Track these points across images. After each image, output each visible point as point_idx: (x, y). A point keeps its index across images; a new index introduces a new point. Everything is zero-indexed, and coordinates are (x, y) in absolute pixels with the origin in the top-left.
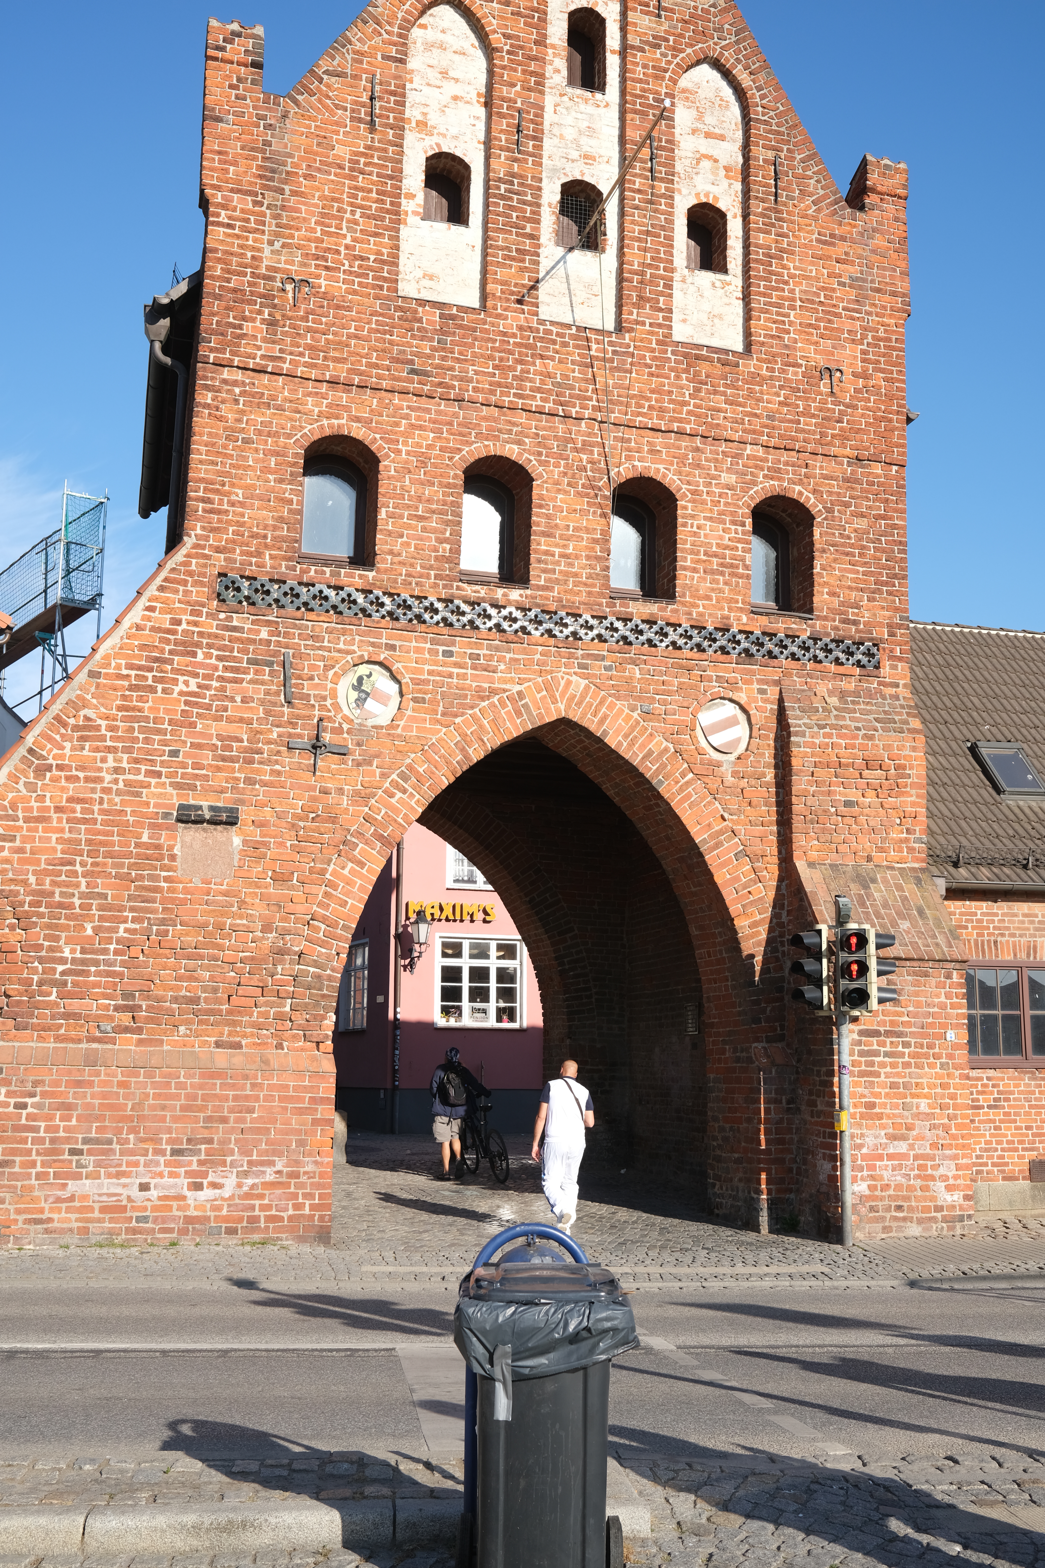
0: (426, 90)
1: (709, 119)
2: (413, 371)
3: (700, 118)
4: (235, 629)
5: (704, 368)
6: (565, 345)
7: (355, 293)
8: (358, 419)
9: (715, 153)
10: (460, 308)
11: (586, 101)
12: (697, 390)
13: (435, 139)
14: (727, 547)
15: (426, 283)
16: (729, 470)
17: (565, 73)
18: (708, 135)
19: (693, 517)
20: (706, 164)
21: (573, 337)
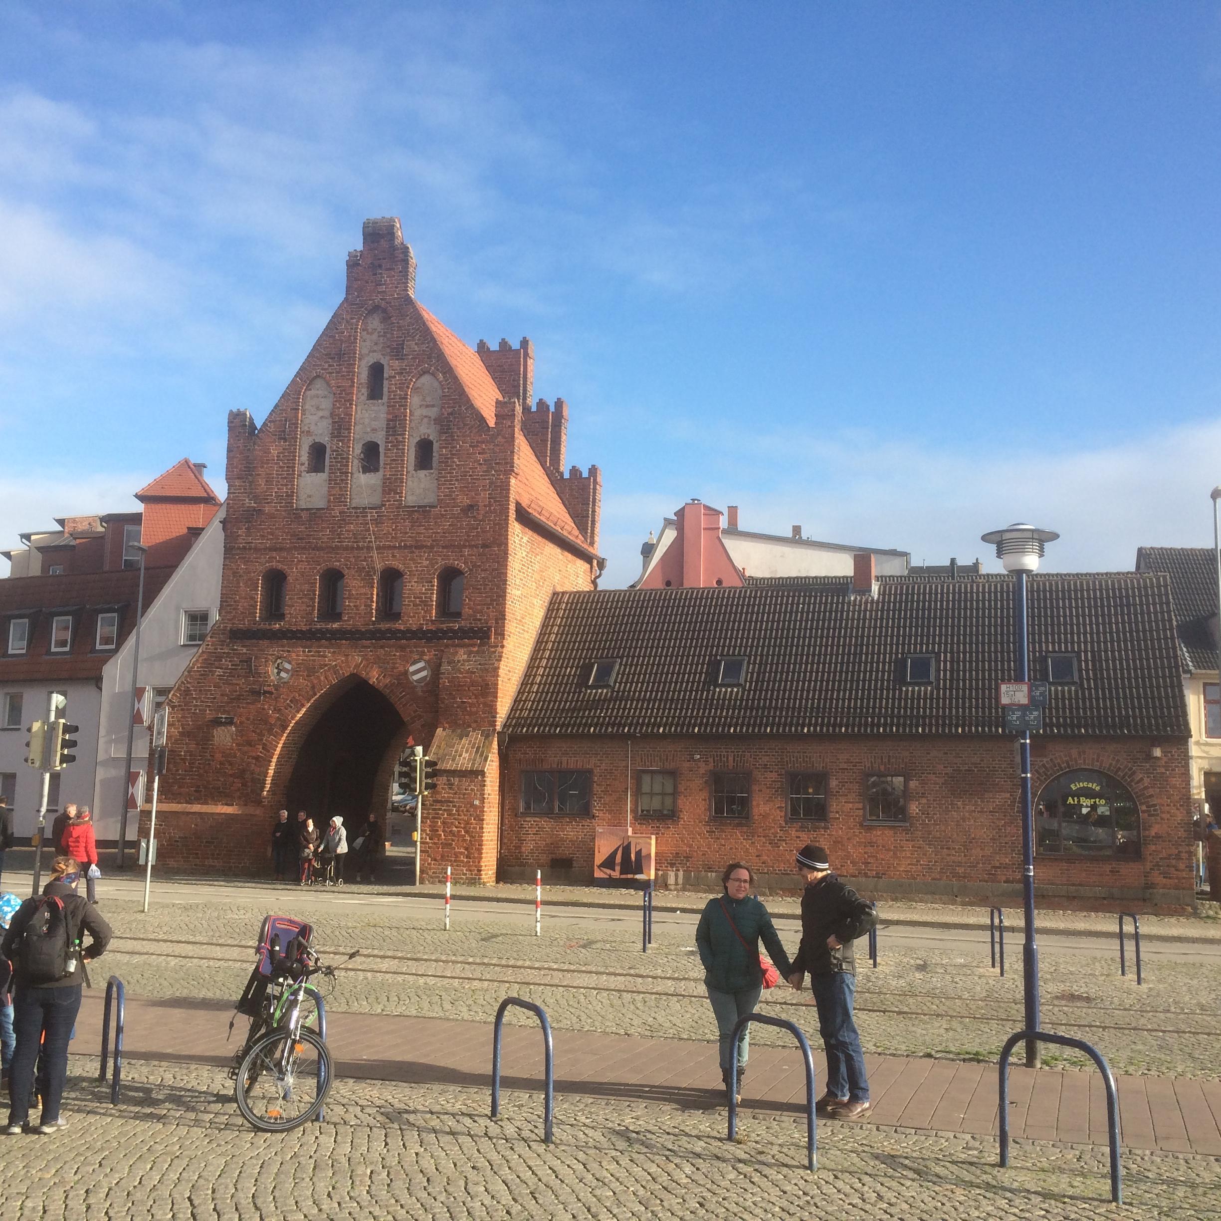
0: (310, 417)
1: (428, 399)
2: (298, 539)
3: (424, 400)
4: (236, 650)
5: (416, 516)
6: (358, 517)
7: (278, 510)
8: (279, 562)
9: (429, 414)
10: (317, 509)
11: (374, 405)
12: (412, 526)
13: (314, 437)
14: (424, 594)
15: (309, 499)
16: (426, 559)
17: (366, 394)
18: (427, 406)
19: (410, 582)
20: (426, 420)
21: (361, 513)
